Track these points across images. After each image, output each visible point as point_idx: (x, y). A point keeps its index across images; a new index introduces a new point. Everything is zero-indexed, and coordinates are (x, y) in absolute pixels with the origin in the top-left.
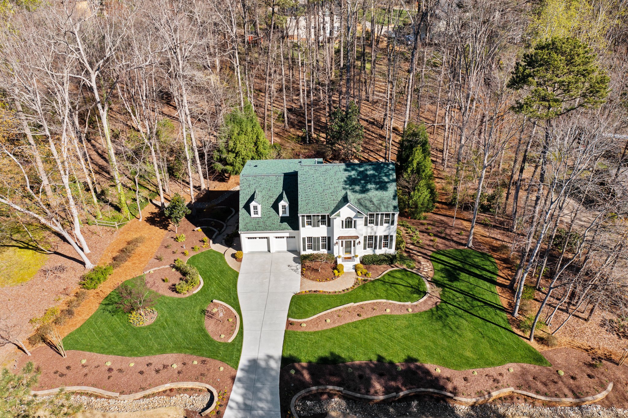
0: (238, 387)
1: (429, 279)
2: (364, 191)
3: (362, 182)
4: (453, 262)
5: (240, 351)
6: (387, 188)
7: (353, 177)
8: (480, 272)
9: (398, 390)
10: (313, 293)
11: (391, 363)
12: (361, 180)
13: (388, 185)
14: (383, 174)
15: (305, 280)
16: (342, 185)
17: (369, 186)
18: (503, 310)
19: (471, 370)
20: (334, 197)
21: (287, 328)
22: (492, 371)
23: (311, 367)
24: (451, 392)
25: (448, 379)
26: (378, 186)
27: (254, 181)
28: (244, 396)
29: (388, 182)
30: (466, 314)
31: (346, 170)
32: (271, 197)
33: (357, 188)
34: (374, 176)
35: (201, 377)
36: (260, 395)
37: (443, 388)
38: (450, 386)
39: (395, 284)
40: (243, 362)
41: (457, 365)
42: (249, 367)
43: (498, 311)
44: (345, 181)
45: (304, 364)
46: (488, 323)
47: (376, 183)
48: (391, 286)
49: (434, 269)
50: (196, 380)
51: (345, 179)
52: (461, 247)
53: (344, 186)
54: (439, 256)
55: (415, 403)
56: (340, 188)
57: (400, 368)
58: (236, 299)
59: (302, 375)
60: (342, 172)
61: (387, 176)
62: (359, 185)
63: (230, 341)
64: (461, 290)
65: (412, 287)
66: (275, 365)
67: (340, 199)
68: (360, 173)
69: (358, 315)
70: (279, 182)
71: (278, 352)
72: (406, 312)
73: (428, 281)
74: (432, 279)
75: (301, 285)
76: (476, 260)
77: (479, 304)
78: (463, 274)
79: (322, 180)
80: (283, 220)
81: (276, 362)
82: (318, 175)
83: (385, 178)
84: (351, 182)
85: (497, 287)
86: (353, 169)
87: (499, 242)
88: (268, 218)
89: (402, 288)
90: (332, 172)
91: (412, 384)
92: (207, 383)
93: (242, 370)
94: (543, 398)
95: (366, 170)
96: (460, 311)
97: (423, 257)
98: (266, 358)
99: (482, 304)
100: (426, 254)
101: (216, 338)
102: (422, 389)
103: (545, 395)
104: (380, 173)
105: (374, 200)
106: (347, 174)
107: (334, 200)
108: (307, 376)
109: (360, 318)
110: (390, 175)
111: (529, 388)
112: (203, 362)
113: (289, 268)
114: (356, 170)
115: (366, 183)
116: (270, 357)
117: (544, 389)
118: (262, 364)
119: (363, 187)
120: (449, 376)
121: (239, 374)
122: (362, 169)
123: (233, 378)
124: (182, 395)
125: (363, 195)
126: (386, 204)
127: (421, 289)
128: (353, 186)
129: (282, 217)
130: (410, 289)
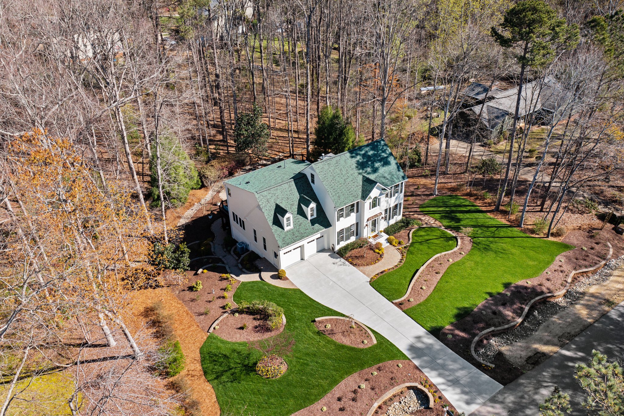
0: (428, 372)
2: (375, 170)
3: (370, 163)
4: (440, 209)
5: (392, 344)
6: (389, 162)
7: (360, 161)
8: (466, 208)
9: (522, 309)
10: (382, 275)
11: (499, 294)
12: (367, 162)
13: (389, 160)
14: (380, 152)
16: (356, 172)
17: (376, 165)
18: (510, 226)
19: (545, 272)
20: (356, 183)
21: (401, 309)
22: (554, 266)
23: (456, 326)
24: (549, 293)
25: (540, 285)
26: (382, 163)
27: (270, 195)
28: (440, 375)
29: (387, 157)
30: (496, 239)
31: (352, 157)
32: (292, 205)
33: (369, 170)
34: (374, 155)
35: (393, 381)
36: (450, 367)
37: (542, 293)
38: (544, 289)
39: (428, 240)
40: (407, 352)
41: (534, 274)
42: (414, 353)
43: (509, 229)
44: (357, 167)
46: (515, 239)
47: (380, 161)
48: (428, 243)
49: (436, 219)
50: (393, 385)
51: (356, 165)
52: (432, 197)
53: (358, 171)
54: (427, 209)
55: (536, 313)
56: (357, 174)
57: (509, 294)
58: (328, 309)
60: (350, 159)
61: (384, 151)
62: (368, 167)
63: (375, 342)
65: (442, 237)
66: (432, 340)
67: (361, 183)
68: (364, 156)
69: (437, 273)
70: (292, 188)
71: (420, 330)
72: (461, 256)
73: (444, 229)
74: (444, 226)
75: (365, 274)
76: (453, 202)
77: (493, 229)
78: (457, 214)
79: (339, 172)
80: (313, 222)
81: (429, 338)
82: (333, 168)
83: (383, 154)
84: (361, 165)
86: (357, 154)
87: (449, 184)
88: (300, 225)
89: (436, 241)
90: (342, 162)
91: (525, 300)
92: (404, 382)
94: (591, 269)
95: (367, 152)
96: (491, 239)
97: (417, 214)
98: (417, 339)
99: (496, 229)
100: (417, 212)
101: (361, 346)
102: (532, 301)
103: (591, 266)
104: (378, 151)
105: (386, 175)
106: (354, 160)
107: (357, 186)
108: (462, 334)
109: (441, 275)
110: (385, 150)
111: (580, 267)
112: (379, 369)
113: (336, 265)
114: (360, 154)
115: (373, 163)
116: (418, 337)
117: (586, 263)
118: (420, 345)
119: (373, 167)
120: (539, 283)
121: (416, 363)
123: (417, 368)
124: (393, 406)
125: (376, 174)
126: (396, 176)
127: (449, 236)
128: (365, 169)
129: (311, 220)
130: (442, 239)
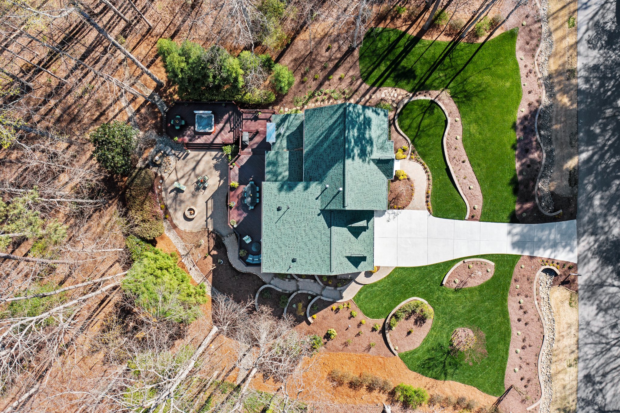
1: (411, 95)
2: (370, 142)
3: (363, 142)
4: (383, 68)
5: (503, 255)
6: (369, 118)
7: (359, 151)
8: (400, 46)
9: (537, 141)
10: (429, 199)
12: (362, 144)
13: (367, 115)
14: (358, 119)
15: (410, 205)
16: (366, 165)
17: (367, 136)
18: (455, 43)
19: (523, 86)
20: (374, 173)
21: (477, 220)
22: (523, 72)
23: (521, 202)
24: (539, 105)
25: (530, 104)
26: (367, 127)
27: (338, 259)
29: (364, 116)
30: (461, 74)
31: (353, 159)
33: (369, 149)
34: (359, 129)
35: (530, 280)
36: (544, 238)
37: (536, 110)
39: (419, 126)
40: (515, 252)
41: (518, 95)
42: (519, 247)
43: (458, 47)
44: (363, 161)
45: (517, 207)
46: (474, 60)
47: (365, 128)
48: (423, 131)
49: (394, 87)
50: (532, 283)
51: (361, 160)
53: (366, 162)
56: (368, 166)
57: (521, 135)
58: (438, 265)
59: (528, 209)
60: (354, 162)
61: (359, 116)
62: (366, 146)
63: (493, 264)
64: (428, 71)
65: (425, 113)
66: (518, 228)
67: (376, 167)
68: (356, 143)
69: (463, 162)
71: (505, 227)
72: (459, 123)
73: (413, 96)
74: (410, 92)
75: (418, 209)
76: (380, 45)
77: (447, 60)
78: (402, 64)
81: (514, 228)
83: (361, 119)
84: (363, 154)
85: (423, 38)
86: (353, 151)
89: (426, 123)
91: (533, 131)
93: (522, 252)
95: (353, 136)
96: (458, 78)
97: (374, 93)
98: (510, 236)
99: (448, 58)
101: (490, 275)
102: (536, 126)
104: (357, 122)
105: (378, 133)
106: (356, 157)
107: (377, 174)
108: (528, 205)
109: (468, 162)
110: (358, 112)
111: (534, 50)
112: (516, 280)
113: (391, 221)
114: (354, 147)
115: (364, 138)
116: (509, 233)
118: (516, 238)
119: (368, 142)
121: (527, 253)
122: (353, 141)
123: (532, 257)
125: (375, 143)
127: (428, 105)
128: (367, 152)
130: (427, 115)
